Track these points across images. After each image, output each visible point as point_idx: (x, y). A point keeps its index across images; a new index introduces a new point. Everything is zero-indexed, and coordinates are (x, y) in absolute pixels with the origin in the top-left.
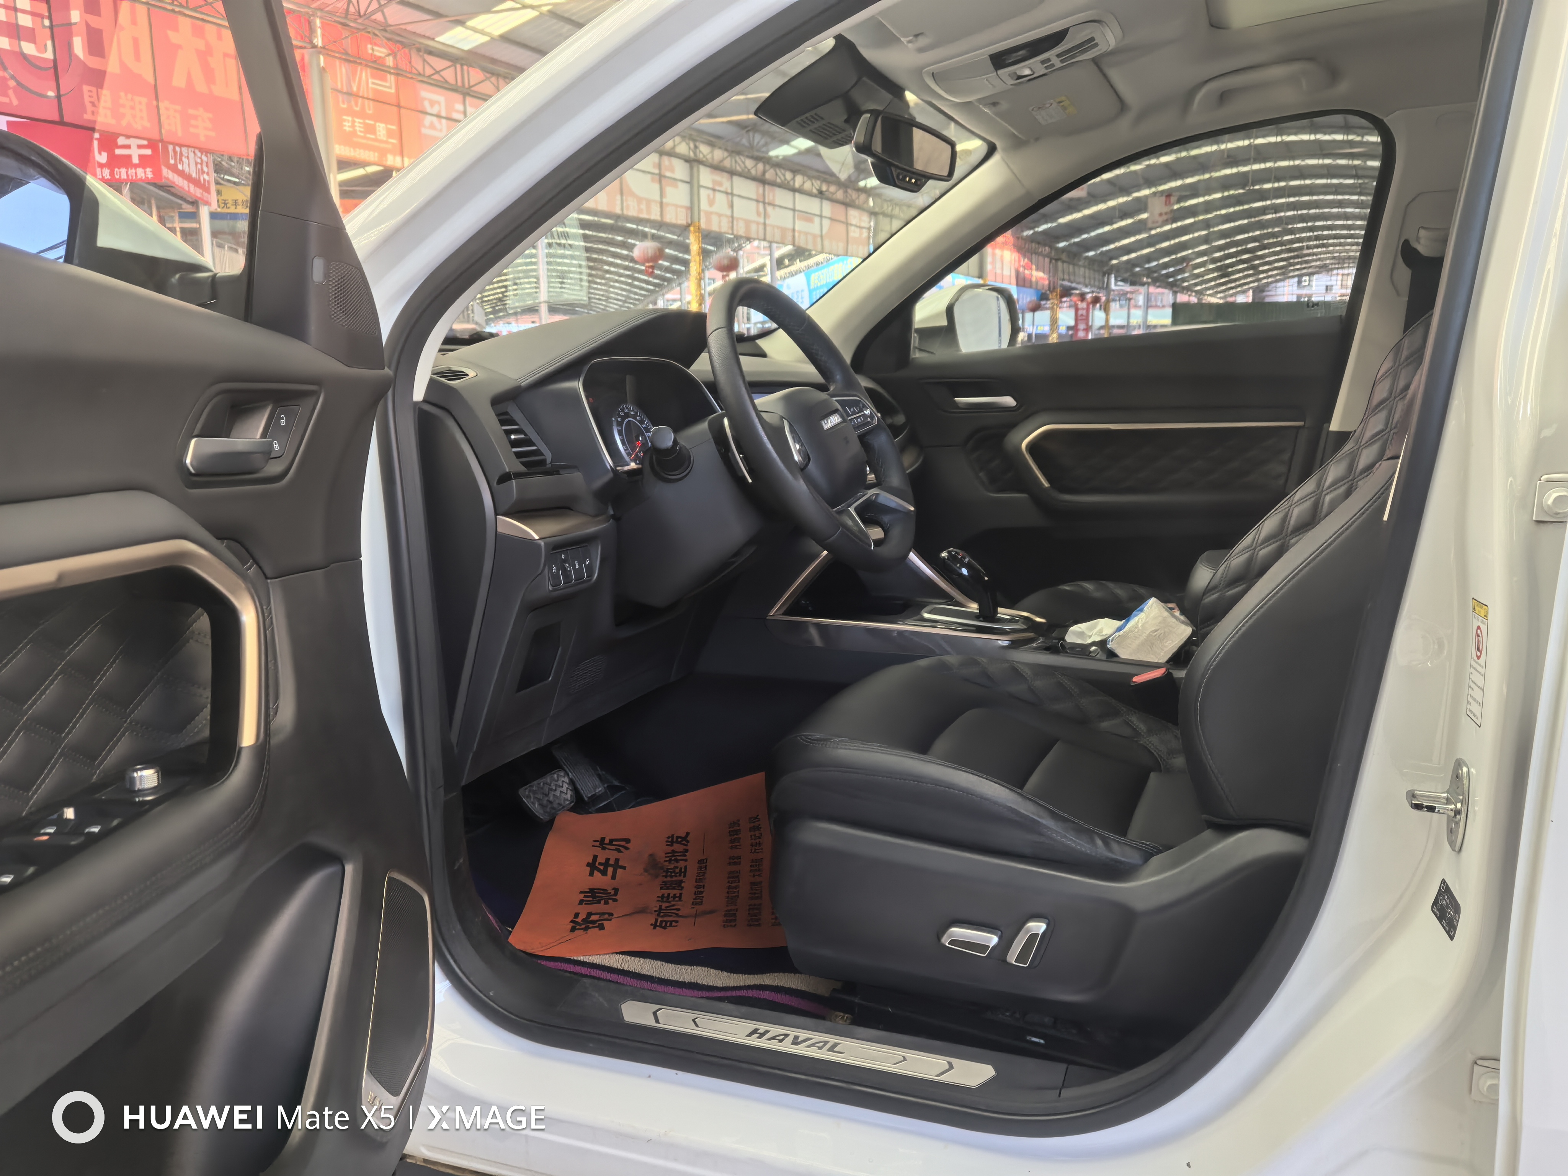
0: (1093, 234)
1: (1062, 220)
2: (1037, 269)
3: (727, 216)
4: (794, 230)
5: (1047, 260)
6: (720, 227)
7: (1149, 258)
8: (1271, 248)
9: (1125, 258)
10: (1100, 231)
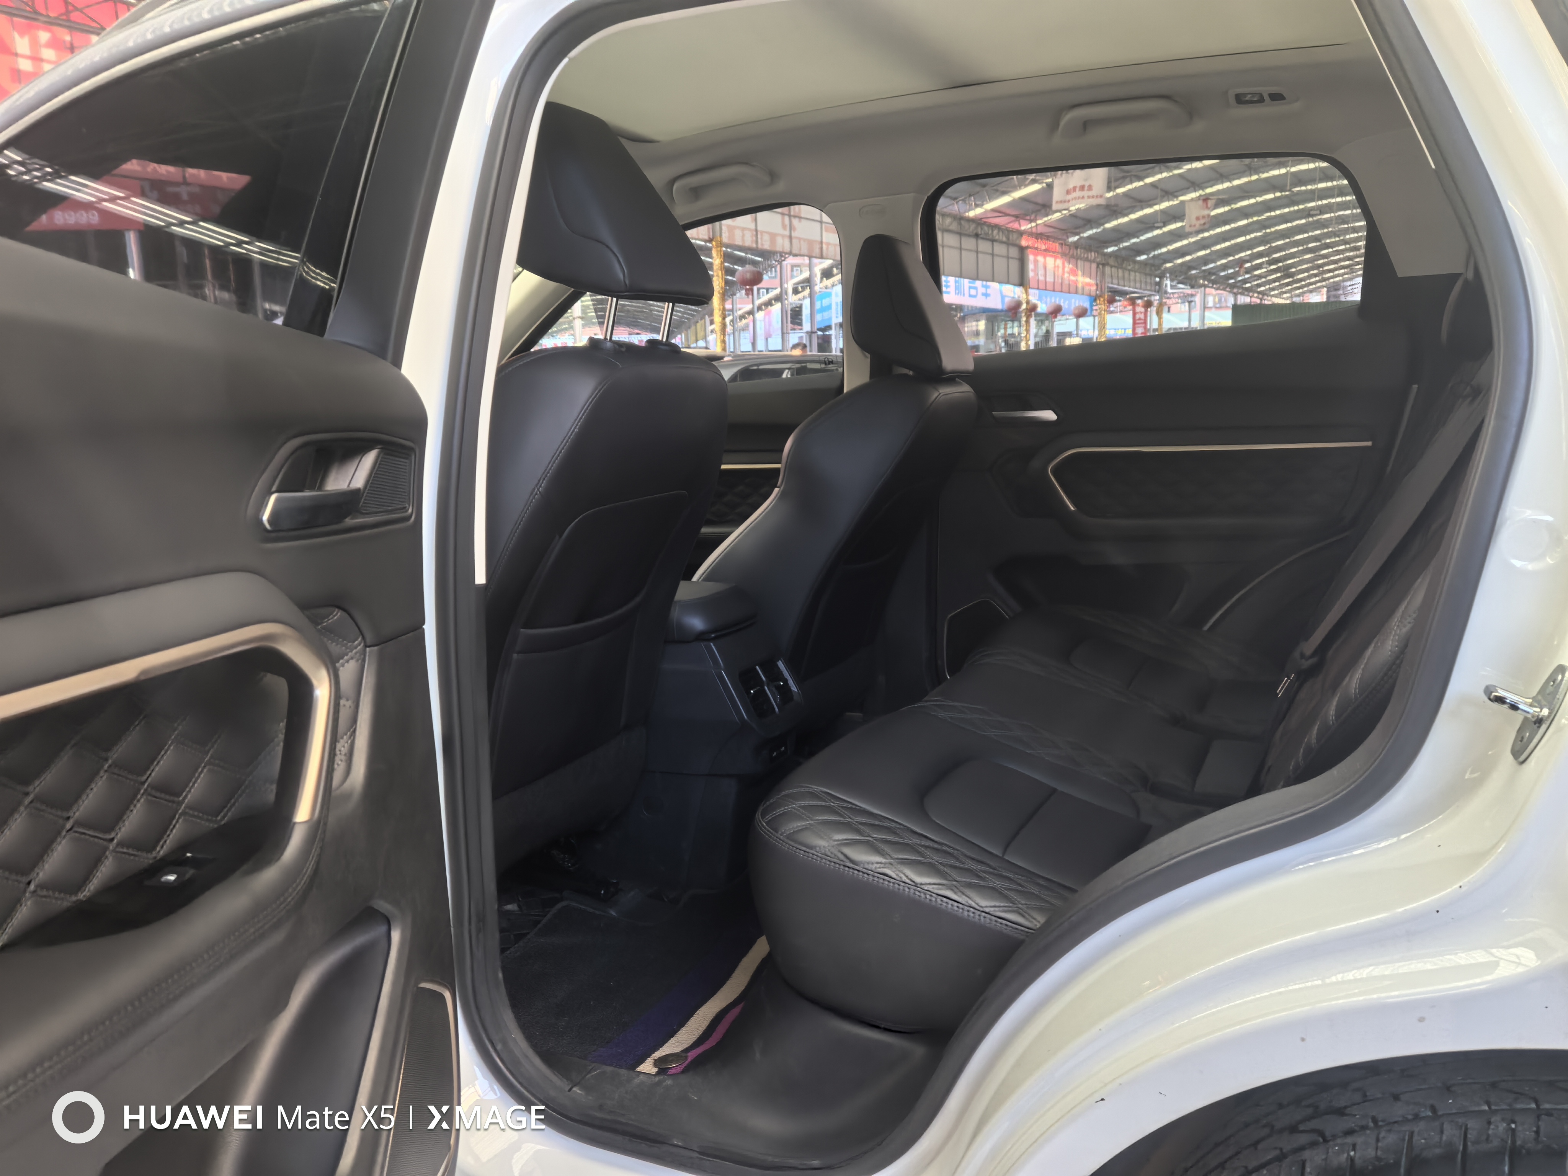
0: (1143, 238)
1: (1108, 226)
2: (1083, 274)
3: (750, 230)
4: (821, 242)
5: (1094, 266)
6: (743, 240)
7: (1205, 260)
8: (1335, 247)
9: (1179, 261)
10: (1149, 235)
